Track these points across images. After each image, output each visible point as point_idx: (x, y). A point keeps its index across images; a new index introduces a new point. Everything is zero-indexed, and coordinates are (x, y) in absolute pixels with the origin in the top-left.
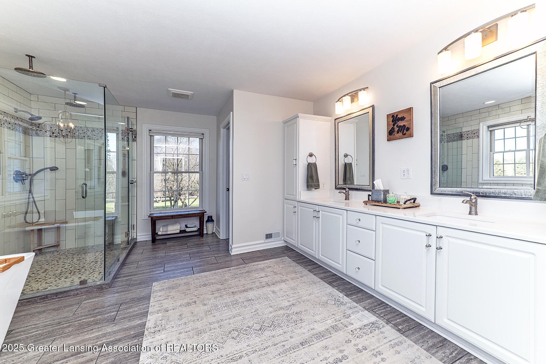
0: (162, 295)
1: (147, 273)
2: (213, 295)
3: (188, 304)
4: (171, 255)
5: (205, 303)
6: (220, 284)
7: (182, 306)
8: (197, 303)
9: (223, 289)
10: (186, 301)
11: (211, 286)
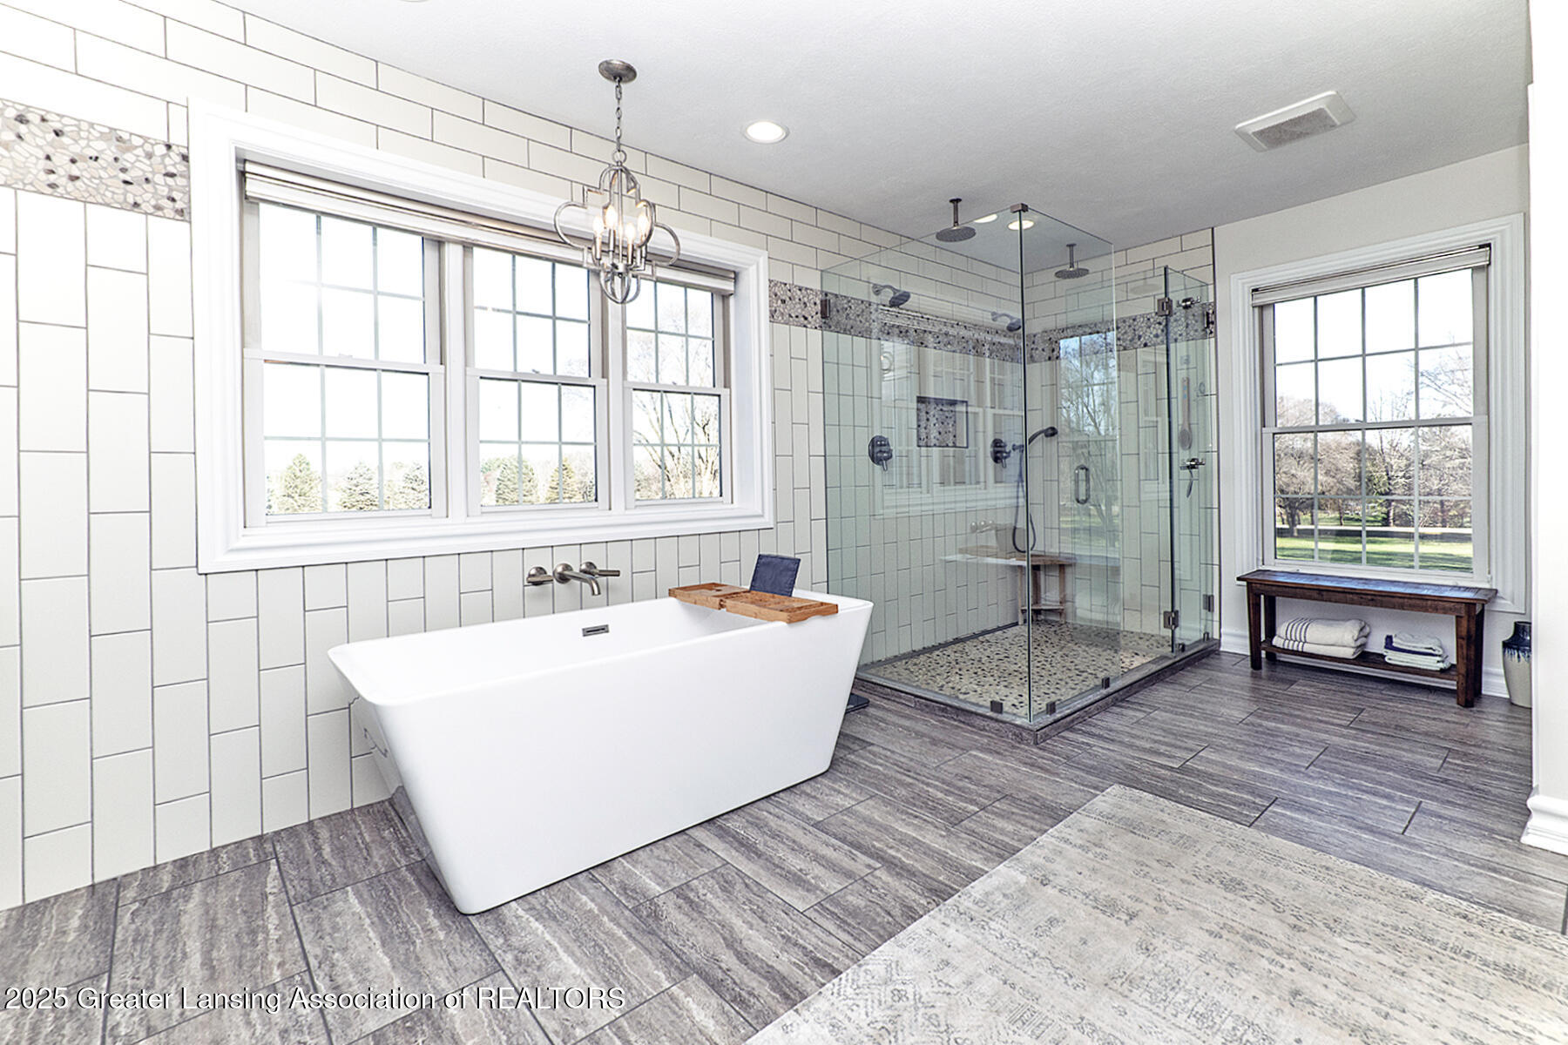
0: (1091, 830)
1: (1139, 749)
2: (1212, 939)
3: (1109, 907)
4: (1261, 725)
5: (1154, 941)
6: (1293, 920)
7: (1091, 897)
8: (1135, 922)
9: (1273, 948)
10: (1114, 892)
11: (1252, 903)
